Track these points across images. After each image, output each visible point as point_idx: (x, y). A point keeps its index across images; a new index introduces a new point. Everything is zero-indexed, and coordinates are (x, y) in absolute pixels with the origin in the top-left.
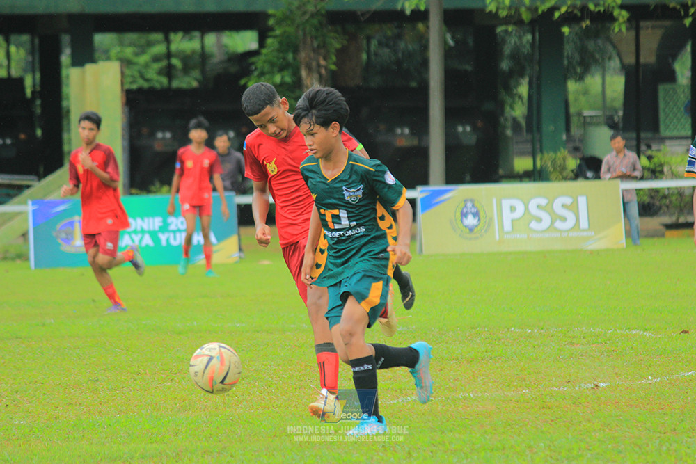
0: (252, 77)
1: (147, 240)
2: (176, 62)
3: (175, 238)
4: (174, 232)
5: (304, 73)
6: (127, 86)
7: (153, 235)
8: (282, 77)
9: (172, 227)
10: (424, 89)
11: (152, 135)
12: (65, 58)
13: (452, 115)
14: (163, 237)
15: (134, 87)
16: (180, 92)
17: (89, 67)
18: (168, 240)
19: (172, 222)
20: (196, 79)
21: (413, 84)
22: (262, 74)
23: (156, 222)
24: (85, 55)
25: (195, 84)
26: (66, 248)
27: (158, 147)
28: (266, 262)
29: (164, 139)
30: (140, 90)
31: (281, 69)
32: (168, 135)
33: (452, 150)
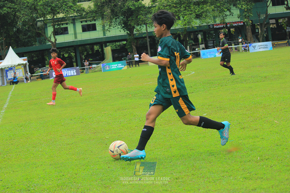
0: (126, 47)
1: (116, 67)
2: (117, 46)
5: (132, 45)
6: (111, 49)
7: (116, 66)
10: (147, 46)
11: (115, 55)
12: (104, 47)
13: (151, 49)
14: (118, 67)
16: (118, 49)
17: (107, 47)
19: (119, 65)
21: (146, 45)
23: (117, 65)
24: (106, 46)
26: (106, 69)
27: (116, 56)
30: (113, 50)
31: (130, 45)
33: (151, 53)
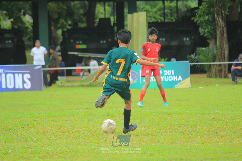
0: (196, 17)
3: (167, 78)
4: (166, 76)
5: (216, 16)
6: (149, 21)
8: (208, 17)
9: (166, 74)
14: (162, 78)
15: (151, 21)
17: (135, 14)
18: (164, 79)
19: (166, 72)
20: (175, 18)
22: (200, 16)
25: (174, 20)
28: (201, 88)
29: (162, 41)
30: (153, 22)
31: (207, 15)
32: (164, 39)
